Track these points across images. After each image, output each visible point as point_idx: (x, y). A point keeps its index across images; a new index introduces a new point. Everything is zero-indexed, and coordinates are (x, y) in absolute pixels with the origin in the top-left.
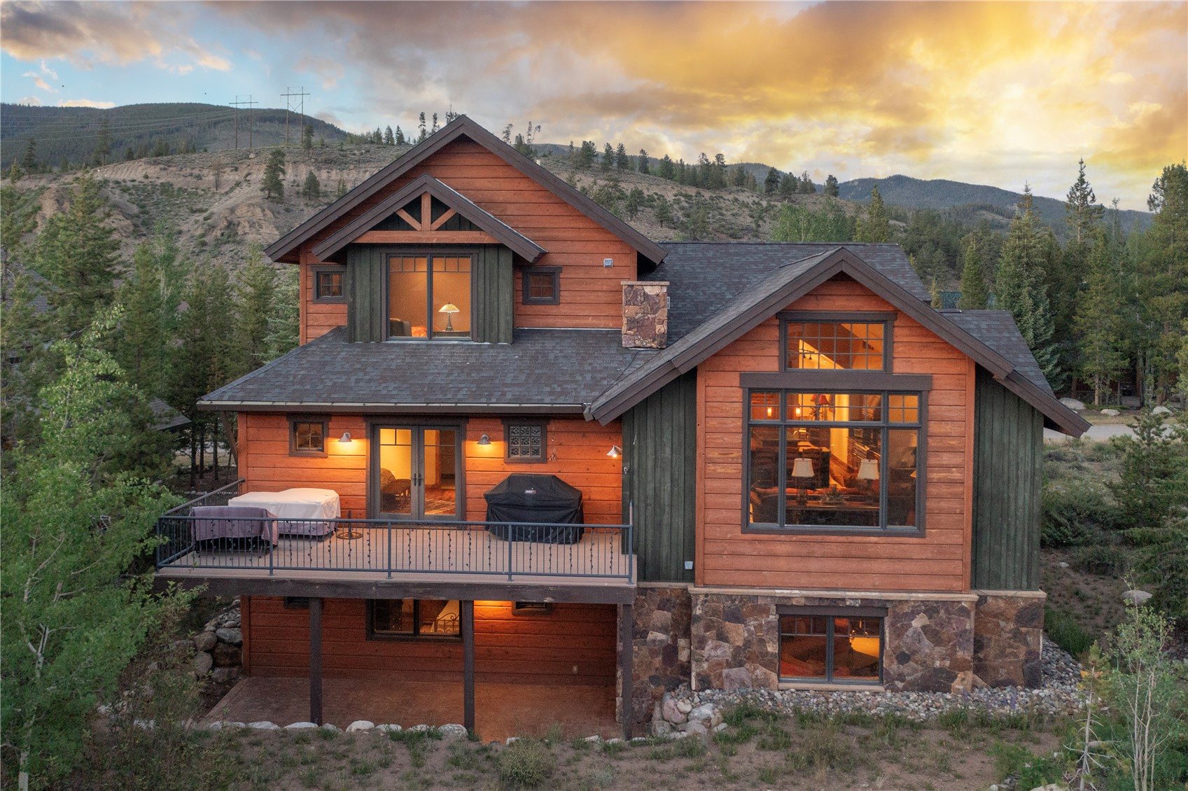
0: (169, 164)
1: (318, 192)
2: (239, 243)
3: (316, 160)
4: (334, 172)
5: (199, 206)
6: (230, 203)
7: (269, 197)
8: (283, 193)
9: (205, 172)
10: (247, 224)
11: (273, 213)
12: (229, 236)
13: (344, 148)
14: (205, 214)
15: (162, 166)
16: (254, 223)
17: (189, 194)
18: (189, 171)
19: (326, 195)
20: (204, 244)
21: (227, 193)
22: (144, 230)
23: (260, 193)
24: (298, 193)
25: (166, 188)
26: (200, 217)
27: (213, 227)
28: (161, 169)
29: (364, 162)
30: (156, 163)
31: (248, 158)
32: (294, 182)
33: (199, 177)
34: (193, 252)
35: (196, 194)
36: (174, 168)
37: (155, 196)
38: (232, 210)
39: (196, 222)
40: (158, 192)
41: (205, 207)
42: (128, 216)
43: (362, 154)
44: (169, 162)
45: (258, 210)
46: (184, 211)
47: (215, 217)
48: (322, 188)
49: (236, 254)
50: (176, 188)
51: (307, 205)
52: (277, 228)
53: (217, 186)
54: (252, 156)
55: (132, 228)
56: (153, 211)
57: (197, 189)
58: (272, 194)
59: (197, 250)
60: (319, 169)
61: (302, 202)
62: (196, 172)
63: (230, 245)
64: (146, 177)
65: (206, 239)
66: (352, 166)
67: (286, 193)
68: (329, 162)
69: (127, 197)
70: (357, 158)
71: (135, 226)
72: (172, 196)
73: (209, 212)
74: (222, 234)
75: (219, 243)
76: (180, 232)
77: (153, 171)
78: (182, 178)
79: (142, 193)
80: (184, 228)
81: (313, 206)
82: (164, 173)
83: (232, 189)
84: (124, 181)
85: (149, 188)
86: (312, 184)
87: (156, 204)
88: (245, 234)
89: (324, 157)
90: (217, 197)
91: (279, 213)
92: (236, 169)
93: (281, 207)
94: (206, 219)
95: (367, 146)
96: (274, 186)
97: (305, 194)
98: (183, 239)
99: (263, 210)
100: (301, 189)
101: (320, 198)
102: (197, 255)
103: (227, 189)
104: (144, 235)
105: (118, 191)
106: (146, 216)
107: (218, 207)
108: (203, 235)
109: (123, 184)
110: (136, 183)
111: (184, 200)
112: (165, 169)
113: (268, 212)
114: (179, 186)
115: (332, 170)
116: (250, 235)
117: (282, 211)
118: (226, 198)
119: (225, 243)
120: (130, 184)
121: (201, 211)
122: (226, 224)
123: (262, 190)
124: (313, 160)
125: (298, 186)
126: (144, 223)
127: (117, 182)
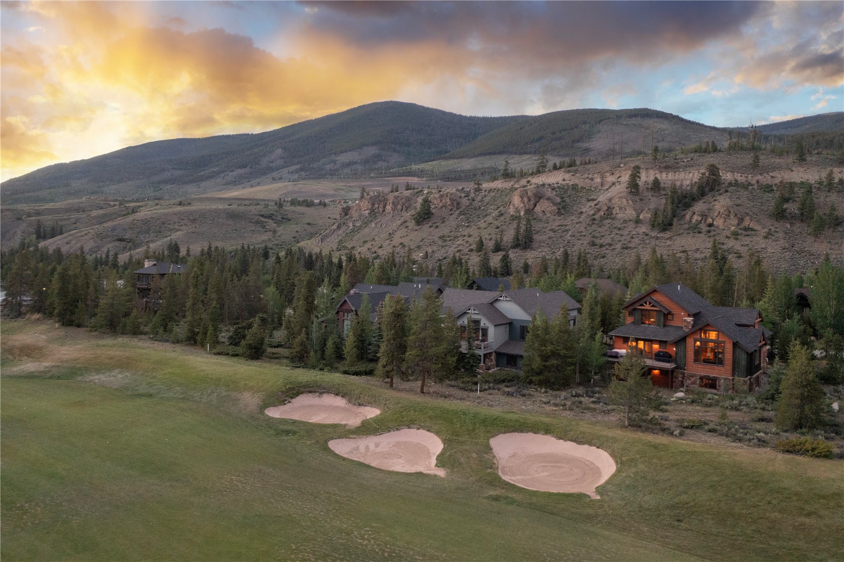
0: (576, 171)
1: (659, 189)
2: (613, 219)
3: (660, 166)
4: (670, 174)
5: (592, 197)
6: (609, 195)
7: (631, 192)
8: (639, 190)
9: (596, 176)
10: (618, 208)
11: (633, 202)
12: (608, 215)
13: (678, 157)
14: (595, 202)
15: (572, 173)
16: (622, 208)
17: (587, 190)
18: (587, 175)
19: (664, 189)
20: (594, 220)
21: (607, 189)
22: (562, 211)
23: (626, 190)
24: (648, 189)
25: (574, 187)
26: (592, 204)
27: (599, 210)
28: (572, 175)
29: (689, 166)
30: (569, 172)
31: (619, 167)
32: (646, 182)
33: (592, 179)
34: (589, 224)
35: (591, 190)
36: (579, 175)
37: (569, 192)
38: (610, 200)
39: (590, 206)
40: (570, 190)
41: (595, 198)
42: (555, 204)
43: (688, 161)
44: (576, 170)
45: (624, 200)
46: (584, 200)
47: (601, 204)
48: (662, 185)
49: (611, 225)
50: (580, 186)
51: (652, 196)
52: (635, 210)
53: (602, 185)
54: (622, 165)
55: (557, 211)
56: (568, 200)
57: (591, 187)
58: (633, 190)
59: (590, 223)
60: (661, 172)
61: (650, 194)
62: (590, 176)
63: (608, 220)
64: (564, 180)
65: (596, 217)
66: (681, 170)
67: (641, 189)
68: (667, 168)
69: (554, 193)
70: (685, 164)
71: (559, 209)
72: (578, 192)
73: (597, 201)
74: (604, 214)
75: (602, 219)
76: (582, 213)
77: (567, 176)
78: (583, 180)
79: (561, 190)
80: (584, 210)
81: (656, 196)
82: (573, 177)
83: (610, 187)
84: (553, 184)
85: (566, 187)
86: (656, 182)
87: (569, 196)
88: (617, 214)
89: (664, 164)
90: (602, 191)
91: (636, 202)
92: (613, 174)
93: (637, 198)
94: (595, 205)
95: (692, 155)
96: (633, 186)
97: (652, 189)
98: (583, 216)
99: (627, 200)
100: (650, 186)
101: (661, 191)
102: (591, 226)
103: (607, 187)
104: (563, 214)
105: (550, 190)
106: (564, 204)
107: (602, 198)
108: (594, 215)
109: (552, 185)
110: (559, 185)
111: (584, 194)
112: (574, 175)
113: (631, 202)
114: (582, 185)
115: (669, 172)
116: (620, 215)
117: (639, 201)
118: (607, 192)
119: (606, 219)
120: (556, 186)
121: (593, 200)
122: (606, 208)
123: (627, 188)
124: (658, 167)
125: (648, 184)
126: (564, 208)
127: (550, 185)
